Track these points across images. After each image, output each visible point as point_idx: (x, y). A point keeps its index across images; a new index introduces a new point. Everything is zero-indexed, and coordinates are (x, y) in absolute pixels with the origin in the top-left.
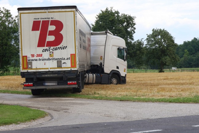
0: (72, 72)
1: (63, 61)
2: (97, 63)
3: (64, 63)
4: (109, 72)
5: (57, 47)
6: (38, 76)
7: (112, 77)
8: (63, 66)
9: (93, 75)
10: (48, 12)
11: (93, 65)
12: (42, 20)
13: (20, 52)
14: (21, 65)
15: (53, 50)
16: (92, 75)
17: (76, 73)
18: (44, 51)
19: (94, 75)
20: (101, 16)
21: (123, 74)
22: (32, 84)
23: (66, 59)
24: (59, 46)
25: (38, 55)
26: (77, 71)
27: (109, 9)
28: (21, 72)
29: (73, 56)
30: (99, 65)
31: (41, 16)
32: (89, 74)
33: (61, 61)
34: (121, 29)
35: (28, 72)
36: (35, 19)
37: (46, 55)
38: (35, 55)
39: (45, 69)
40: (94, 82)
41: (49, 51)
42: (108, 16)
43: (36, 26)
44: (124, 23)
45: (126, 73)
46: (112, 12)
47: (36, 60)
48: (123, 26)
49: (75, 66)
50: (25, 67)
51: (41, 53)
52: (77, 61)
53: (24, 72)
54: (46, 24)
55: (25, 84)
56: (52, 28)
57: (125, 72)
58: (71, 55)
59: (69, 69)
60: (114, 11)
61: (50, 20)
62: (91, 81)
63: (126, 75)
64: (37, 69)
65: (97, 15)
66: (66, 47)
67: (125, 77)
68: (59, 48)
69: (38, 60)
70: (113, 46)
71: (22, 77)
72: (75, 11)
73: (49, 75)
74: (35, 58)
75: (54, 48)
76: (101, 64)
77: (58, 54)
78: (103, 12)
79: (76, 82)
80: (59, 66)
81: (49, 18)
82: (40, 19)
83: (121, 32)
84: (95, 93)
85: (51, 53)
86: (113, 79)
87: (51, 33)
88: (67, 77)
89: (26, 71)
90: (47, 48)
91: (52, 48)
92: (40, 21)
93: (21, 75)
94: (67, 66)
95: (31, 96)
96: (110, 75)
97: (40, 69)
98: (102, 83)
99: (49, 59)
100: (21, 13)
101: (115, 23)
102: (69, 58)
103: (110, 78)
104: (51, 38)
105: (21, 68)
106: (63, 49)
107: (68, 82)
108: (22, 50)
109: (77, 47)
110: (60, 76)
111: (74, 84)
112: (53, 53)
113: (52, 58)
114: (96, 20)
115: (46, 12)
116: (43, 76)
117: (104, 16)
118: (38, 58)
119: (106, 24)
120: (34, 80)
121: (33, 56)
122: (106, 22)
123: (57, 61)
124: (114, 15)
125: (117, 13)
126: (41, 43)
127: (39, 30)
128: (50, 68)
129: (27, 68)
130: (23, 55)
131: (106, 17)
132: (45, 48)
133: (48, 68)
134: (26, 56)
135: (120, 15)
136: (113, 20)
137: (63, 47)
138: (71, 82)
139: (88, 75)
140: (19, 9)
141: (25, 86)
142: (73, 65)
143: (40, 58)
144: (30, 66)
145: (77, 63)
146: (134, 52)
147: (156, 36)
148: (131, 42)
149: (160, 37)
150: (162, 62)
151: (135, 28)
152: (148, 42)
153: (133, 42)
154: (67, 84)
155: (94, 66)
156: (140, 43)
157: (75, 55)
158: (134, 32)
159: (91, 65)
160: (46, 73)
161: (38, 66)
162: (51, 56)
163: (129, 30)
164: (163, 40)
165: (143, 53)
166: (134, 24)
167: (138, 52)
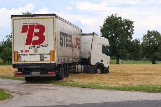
0: (51, 64)
1: (44, 56)
2: (86, 57)
3: (45, 57)
4: (95, 64)
5: (41, 45)
6: (26, 67)
7: (97, 68)
8: (45, 59)
9: (82, 66)
10: (34, 18)
11: (83, 58)
12: (29, 24)
13: (13, 48)
14: (13, 59)
15: (37, 47)
16: (80, 66)
17: (54, 65)
18: (30, 48)
19: (83, 66)
20: (108, 21)
21: (106, 66)
22: (21, 73)
23: (47, 54)
24: (42, 44)
25: (26, 51)
26: (55, 63)
27: (114, 16)
28: (13, 64)
29: (52, 52)
30: (88, 59)
31: (29, 21)
32: (79, 66)
33: (43, 56)
34: (122, 31)
35: (18, 64)
36: (24, 23)
37: (32, 51)
38: (24, 51)
39: (31, 61)
40: (82, 71)
41: (34, 48)
42: (113, 20)
43: (24, 29)
44: (125, 26)
46: (116, 17)
47: (25, 55)
48: (124, 28)
49: (53, 60)
50: (16, 60)
51: (28, 49)
52: (55, 56)
53: (15, 64)
54: (32, 27)
55: (16, 73)
56: (37, 30)
57: (108, 64)
58: (51, 51)
59: (49, 62)
60: (117, 17)
61: (35, 24)
62: (79, 71)
63: (108, 66)
64: (25, 61)
65: (105, 20)
66: (47, 45)
67: (108, 68)
68: (41, 46)
69: (26, 55)
70: (98, 44)
71: (14, 68)
72: (54, 18)
73: (34, 67)
74: (24, 53)
75: (38, 46)
76: (89, 58)
77: (41, 50)
78: (109, 17)
79: (54, 72)
80: (42, 59)
81: (35, 23)
82: (28, 23)
83: (123, 33)
84: (71, 81)
85: (36, 50)
86: (98, 69)
87: (36, 34)
88: (47, 68)
89: (16, 63)
90: (33, 46)
91: (36, 46)
92: (28, 25)
93: (13, 66)
94: (48, 60)
95: (25, 81)
96: (96, 67)
97: (27, 62)
98: (89, 72)
99: (34, 54)
100: (13, 19)
101: (118, 26)
102: (49, 54)
103: (95, 69)
104: (35, 38)
105: (13, 60)
106: (45, 47)
107: (49, 72)
108: (14, 47)
109: (55, 45)
110: (42, 67)
111: (53, 74)
112: (37, 49)
113: (36, 53)
114: (104, 23)
115: (32, 19)
116: (30, 67)
117: (110, 21)
118: (26, 53)
119: (111, 27)
120: (23, 70)
121: (22, 51)
122: (111, 25)
123: (40, 56)
124: (118, 20)
125: (120, 18)
126: (28, 42)
127: (27, 32)
128: (35, 61)
129: (17, 61)
130: (15, 51)
131: (111, 21)
132: (31, 46)
133: (33, 61)
134: (17, 52)
135: (122, 19)
136: (116, 24)
137: (45, 45)
138: (51, 72)
139: (78, 66)
140: (12, 16)
141: (16, 74)
142: (52, 59)
143: (28, 53)
144: (19, 59)
145: (56, 58)
146: (132, 48)
147: (150, 36)
148: (130, 41)
149: (153, 37)
150: (155, 56)
151: (133, 30)
152: (144, 41)
153: (132, 40)
154: (48, 74)
155: (84, 59)
156: (137, 42)
157: (53, 51)
158: (133, 33)
159: (82, 59)
160: (32, 65)
161: (26, 59)
162: (36, 52)
163: (129, 31)
164: (155, 39)
165: (139, 49)
166: (133, 27)
167: (136, 48)
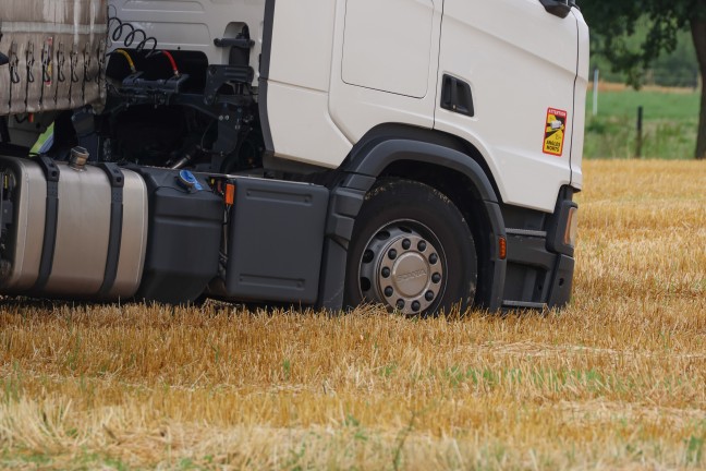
7: (373, 220)
9: (116, 183)
11: (139, 55)
16: (96, 178)
19: (134, 184)
30: (216, 58)
32: (67, 175)
40: (130, 271)
45: (567, 167)
57: (552, 148)
62: (79, 262)
63: (566, 191)
67: (553, 222)
76: (238, 42)
86: (397, 237)
96: (352, 195)
98: (238, 286)
103: (345, 227)
139: (52, 177)
155: (155, 63)
159: (116, 57)
